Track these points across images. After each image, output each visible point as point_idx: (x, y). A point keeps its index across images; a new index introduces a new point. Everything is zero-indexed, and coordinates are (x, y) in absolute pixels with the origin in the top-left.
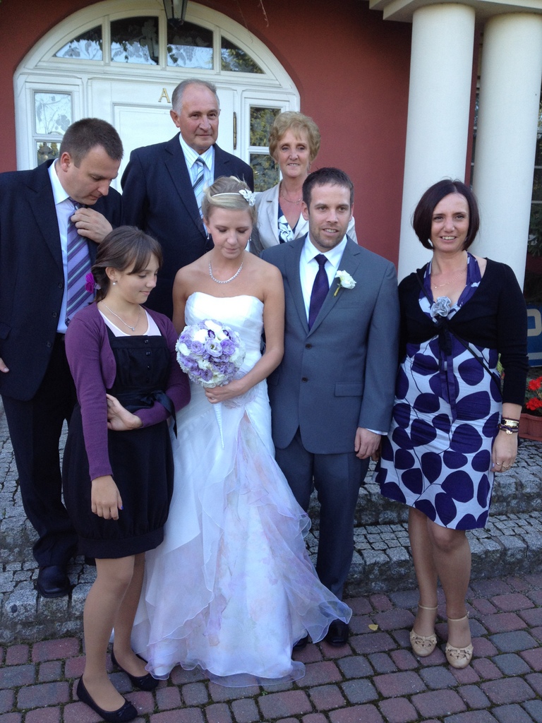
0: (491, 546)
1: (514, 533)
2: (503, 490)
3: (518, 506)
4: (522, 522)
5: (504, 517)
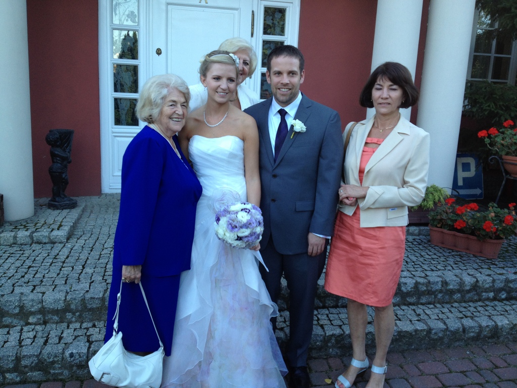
0: (420, 326)
1: (438, 318)
2: (432, 286)
3: (443, 299)
4: (445, 310)
5: (432, 306)
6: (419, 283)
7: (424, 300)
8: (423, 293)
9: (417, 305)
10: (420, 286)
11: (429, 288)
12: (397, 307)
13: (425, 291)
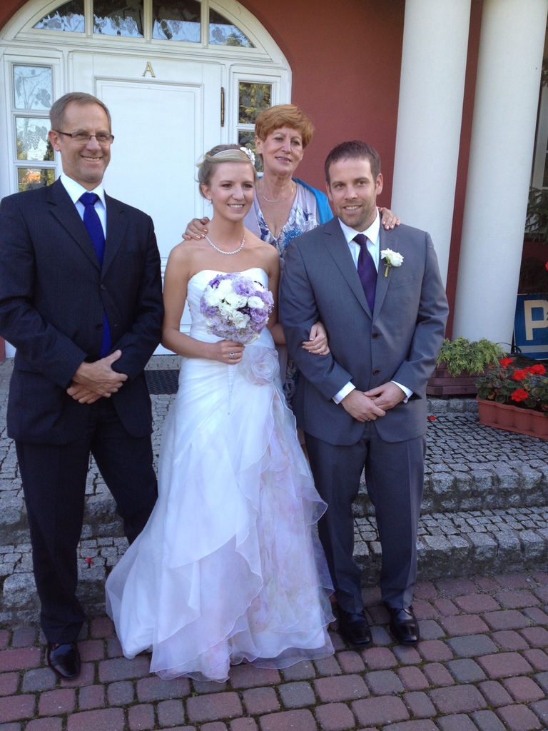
0: (459, 543)
1: (486, 531)
2: (478, 484)
3: (494, 503)
4: (497, 519)
5: (478, 513)
6: (459, 481)
7: (466, 504)
8: (465, 495)
9: (456, 513)
10: (461, 485)
11: (474, 488)
12: (428, 515)
13: (468, 491)
